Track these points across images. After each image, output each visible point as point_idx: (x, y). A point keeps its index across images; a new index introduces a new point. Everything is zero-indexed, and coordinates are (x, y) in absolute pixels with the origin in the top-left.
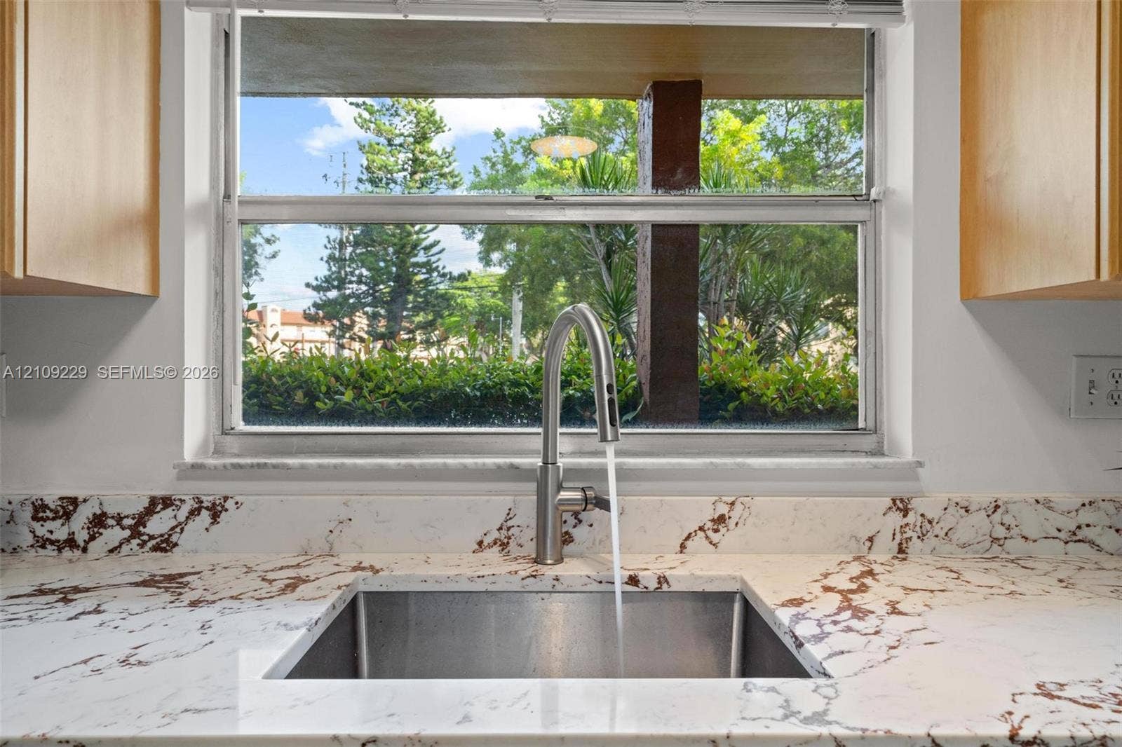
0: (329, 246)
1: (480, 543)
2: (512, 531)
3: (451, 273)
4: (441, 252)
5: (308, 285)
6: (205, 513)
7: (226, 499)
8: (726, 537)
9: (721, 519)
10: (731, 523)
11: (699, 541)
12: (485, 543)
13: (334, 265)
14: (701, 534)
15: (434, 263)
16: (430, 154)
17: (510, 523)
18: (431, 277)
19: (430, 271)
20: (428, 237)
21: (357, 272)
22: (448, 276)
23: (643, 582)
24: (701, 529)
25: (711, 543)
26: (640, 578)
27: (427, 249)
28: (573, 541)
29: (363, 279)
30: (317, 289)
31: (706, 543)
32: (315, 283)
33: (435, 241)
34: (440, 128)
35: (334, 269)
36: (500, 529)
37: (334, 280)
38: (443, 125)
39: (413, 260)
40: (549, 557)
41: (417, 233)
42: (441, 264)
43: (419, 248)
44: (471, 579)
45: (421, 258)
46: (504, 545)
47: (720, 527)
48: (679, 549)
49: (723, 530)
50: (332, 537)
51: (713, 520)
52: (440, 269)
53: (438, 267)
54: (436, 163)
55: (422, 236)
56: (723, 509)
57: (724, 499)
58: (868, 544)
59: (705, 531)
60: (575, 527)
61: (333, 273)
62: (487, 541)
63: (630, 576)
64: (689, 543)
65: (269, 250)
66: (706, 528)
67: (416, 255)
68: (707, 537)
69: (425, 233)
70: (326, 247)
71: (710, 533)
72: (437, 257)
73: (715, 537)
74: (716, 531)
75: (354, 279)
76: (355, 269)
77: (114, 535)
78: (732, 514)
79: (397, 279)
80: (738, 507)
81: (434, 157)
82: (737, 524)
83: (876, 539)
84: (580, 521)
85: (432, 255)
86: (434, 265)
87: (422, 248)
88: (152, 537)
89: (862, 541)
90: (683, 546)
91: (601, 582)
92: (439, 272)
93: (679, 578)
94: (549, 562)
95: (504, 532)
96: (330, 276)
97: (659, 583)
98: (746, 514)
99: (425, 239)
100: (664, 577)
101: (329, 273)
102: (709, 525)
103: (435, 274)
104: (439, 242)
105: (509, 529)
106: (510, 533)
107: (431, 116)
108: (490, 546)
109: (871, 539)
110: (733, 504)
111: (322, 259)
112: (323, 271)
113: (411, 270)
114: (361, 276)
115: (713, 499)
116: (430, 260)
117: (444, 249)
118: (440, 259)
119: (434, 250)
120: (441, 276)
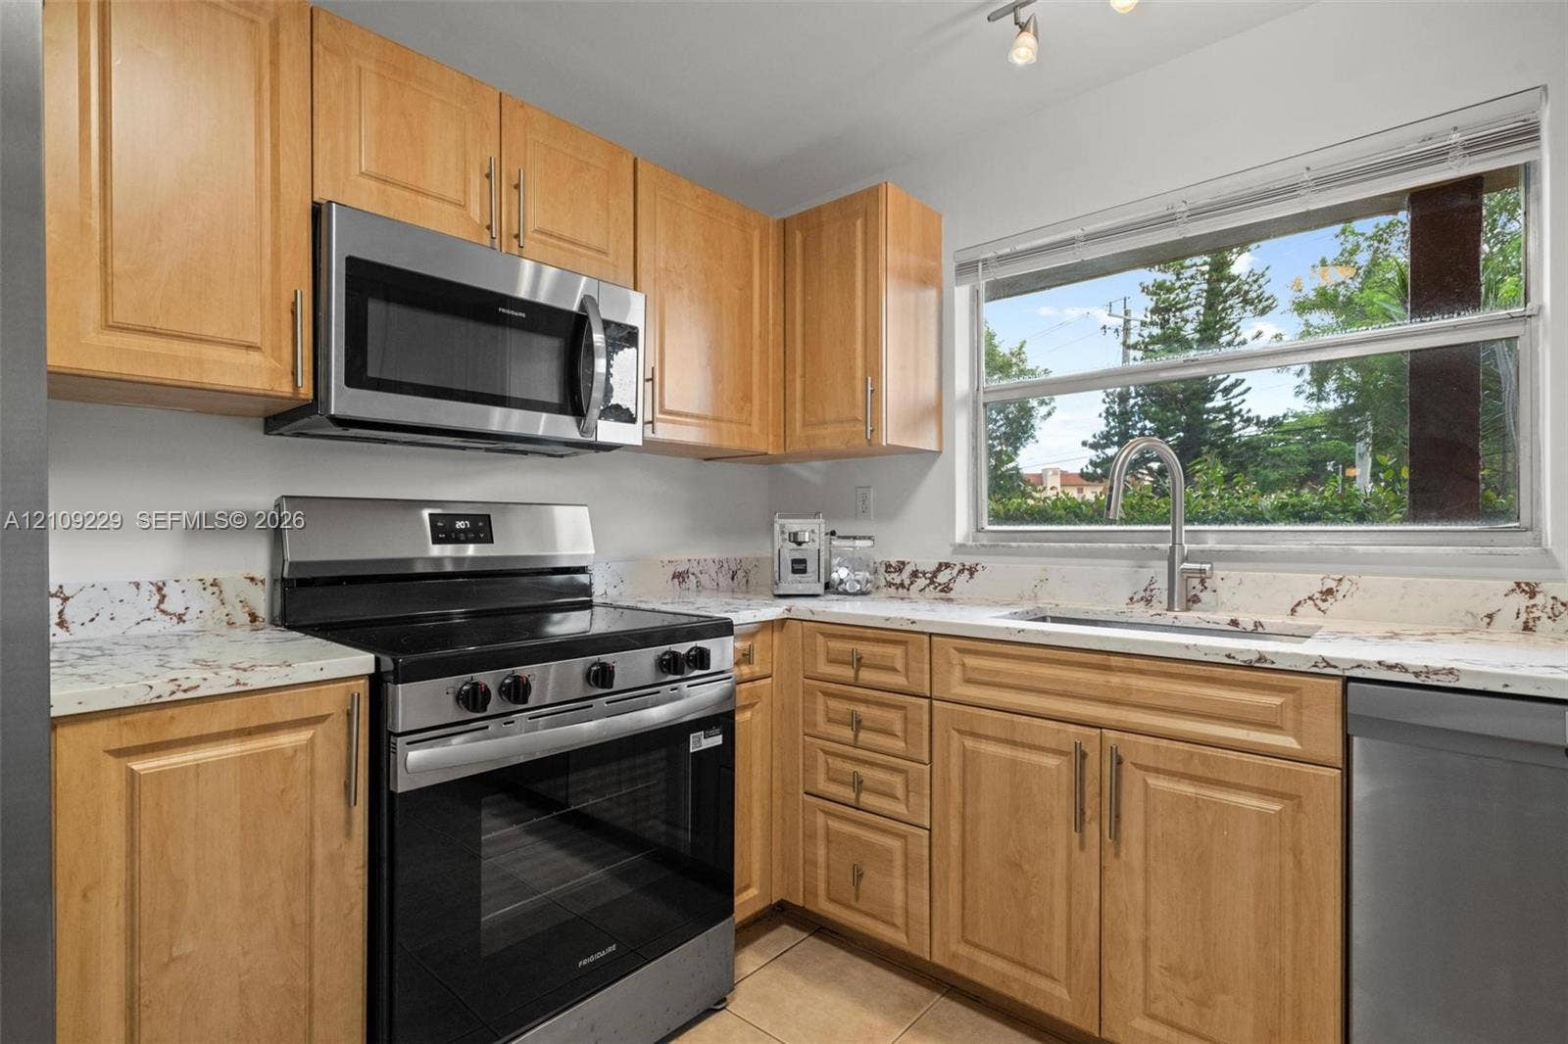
0: (1107, 400)
1: (1131, 599)
2: (1154, 592)
3: (1258, 417)
4: (1245, 392)
5: (1084, 444)
6: (966, 572)
7: (977, 565)
8: (1335, 606)
9: (1330, 591)
10: (1339, 596)
11: (1308, 608)
12: (1135, 599)
13: (1113, 420)
14: (1310, 602)
15: (1236, 406)
17: (1152, 587)
18: (1232, 421)
19: (1231, 416)
20: (1228, 376)
21: (1139, 425)
22: (1255, 421)
23: (1242, 625)
24: (1310, 598)
25: (1319, 609)
26: (1240, 622)
27: (1226, 391)
28: (1200, 601)
29: (1147, 432)
30: (1094, 446)
31: (1315, 609)
32: (1091, 440)
33: (1237, 381)
35: (1112, 424)
36: (1146, 590)
37: (1113, 436)
39: (1209, 405)
40: (1176, 607)
42: (1244, 407)
43: (1215, 392)
44: (1117, 614)
45: (1219, 401)
46: (1148, 601)
47: (1328, 598)
48: (1290, 612)
49: (1331, 600)
50: (1035, 590)
51: (1321, 592)
52: (1244, 412)
53: (1241, 410)
56: (1332, 584)
57: (1331, 576)
58: (1487, 619)
59: (1313, 600)
60: (1203, 591)
61: (1111, 428)
62: (1136, 597)
63: (1231, 620)
64: (1298, 609)
65: (1044, 410)
66: (1315, 597)
67: (1212, 400)
68: (1316, 605)
70: (1104, 402)
71: (1319, 602)
72: (1240, 398)
73: (1323, 606)
74: (1325, 601)
75: (1137, 432)
76: (1137, 422)
77: (922, 582)
78: (1338, 588)
79: (1187, 428)
80: (1346, 584)
81: (1236, 283)
82: (1344, 596)
83: (1496, 617)
84: (1206, 588)
85: (1233, 397)
86: (1236, 409)
87: (1220, 391)
88: (940, 585)
89: (1480, 617)
90: (1293, 611)
91: (1209, 622)
92: (1242, 417)
94: (1177, 610)
95: (1148, 592)
96: (1108, 432)
97: (1256, 626)
98: (1354, 589)
99: (1225, 379)
101: (1107, 429)
102: (1317, 595)
103: (1236, 419)
104: (1243, 381)
105: (1152, 590)
106: (1153, 593)
108: (1138, 601)
109: (1489, 616)
110: (1340, 580)
111: (1100, 416)
112: (1101, 426)
113: (1205, 416)
114: (1145, 428)
115: (1321, 576)
116: (1230, 403)
117: (1250, 388)
118: (1243, 401)
119: (1236, 391)
120: (1245, 421)
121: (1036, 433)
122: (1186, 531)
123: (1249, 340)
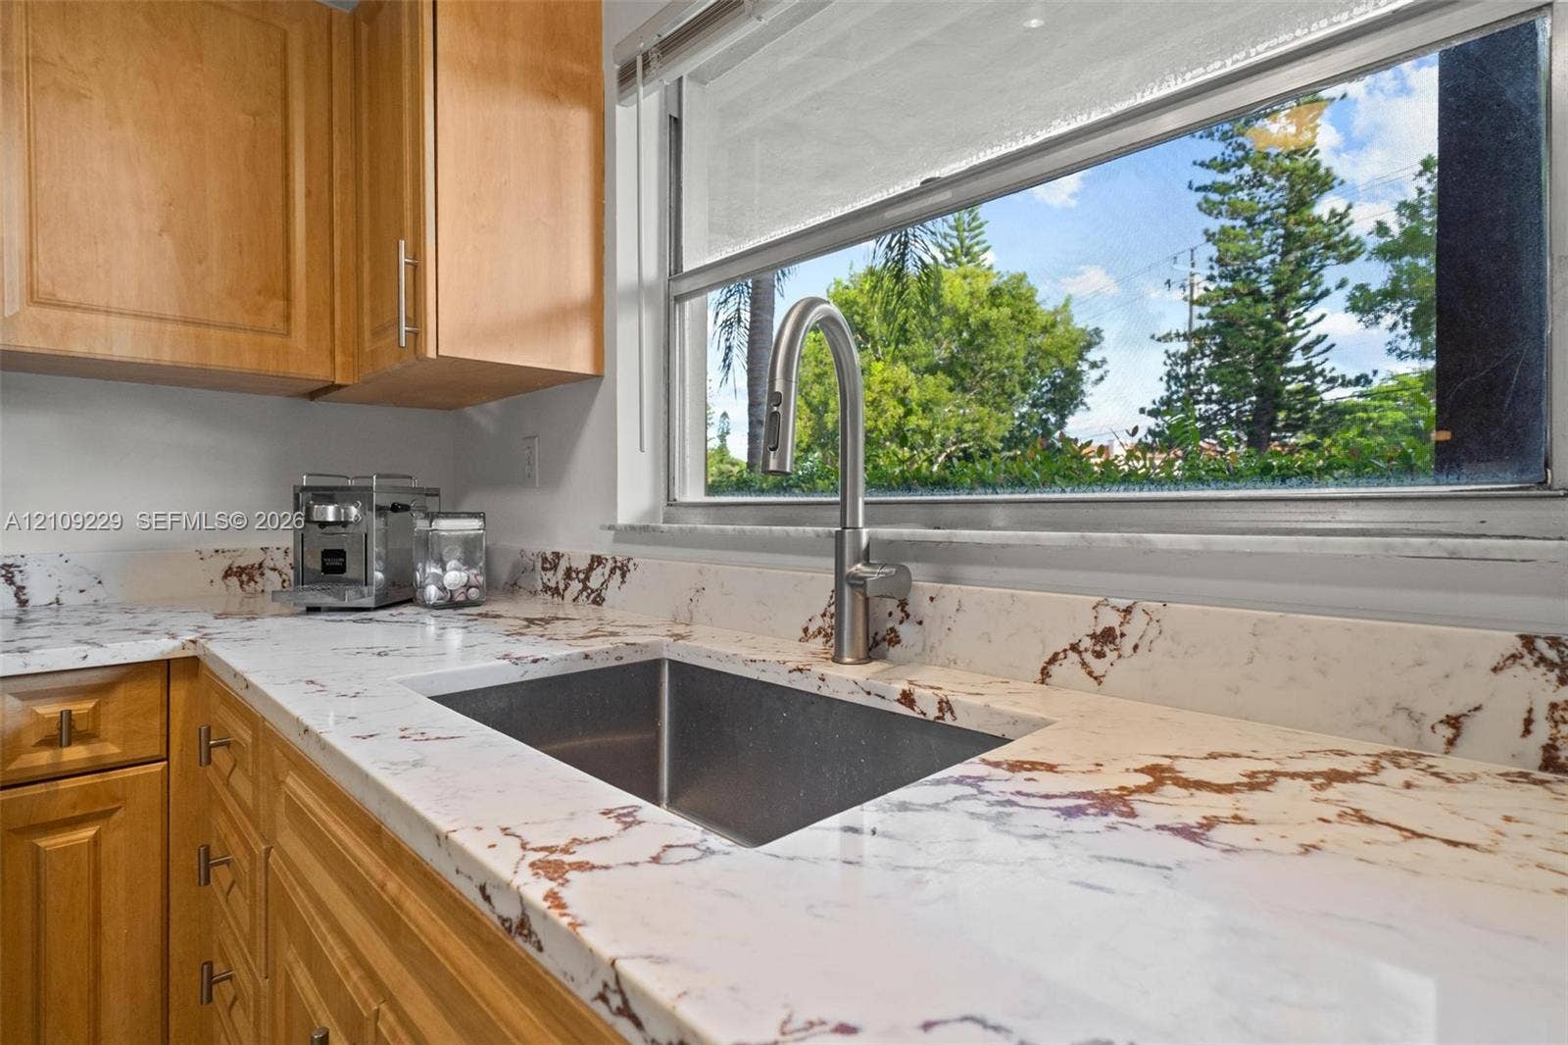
0: (1169, 362)
1: (806, 630)
3: (1343, 376)
4: (1328, 350)
5: (1142, 411)
6: (618, 572)
7: (629, 559)
8: (1114, 667)
9: (1107, 636)
10: (1127, 645)
11: (1068, 670)
12: (810, 631)
13: (1175, 384)
14: (1073, 656)
15: (1317, 365)
16: (1311, 223)
17: (833, 609)
18: (1313, 383)
19: (1311, 378)
20: (1309, 332)
21: (1205, 389)
22: (1340, 381)
23: (920, 704)
24: (1074, 648)
25: (1090, 674)
26: (916, 699)
27: (1307, 348)
28: (899, 642)
29: (1214, 397)
30: (1154, 413)
31: (1083, 673)
32: (1150, 407)
33: (1319, 337)
34: (1327, 184)
35: (1174, 388)
36: (824, 615)
37: (1176, 401)
38: (1329, 179)
39: (1289, 365)
40: (845, 654)
41: (1291, 329)
42: (1327, 366)
43: (1293, 350)
45: (1298, 361)
46: (828, 637)
47: (1106, 649)
48: (1039, 676)
49: (1111, 656)
50: (691, 608)
51: (1093, 636)
52: (1327, 373)
53: (1323, 370)
54: (1320, 233)
55: (1299, 333)
56: (1111, 619)
57: (1114, 601)
58: (1449, 732)
59: (1080, 653)
60: (901, 622)
61: (1173, 393)
62: (812, 629)
63: (904, 692)
64: (1054, 669)
65: (1095, 374)
66: (1082, 648)
67: (1290, 359)
68: (1084, 664)
69: (1303, 328)
70: (1165, 364)
71: (1089, 657)
72: (1323, 357)
73: (1098, 666)
74: (1100, 655)
75: (1203, 397)
76: (1202, 387)
78: (1126, 629)
79: (1260, 391)
80: (1138, 619)
81: (1316, 226)
82: (1136, 647)
83: (1470, 726)
84: (908, 616)
85: (1314, 356)
86: (1318, 369)
87: (1300, 349)
88: (593, 592)
89: (1428, 723)
90: (1045, 673)
91: (869, 693)
92: (1325, 377)
93: (968, 709)
94: (848, 660)
95: (827, 619)
96: (1169, 398)
97: (941, 710)
98: (1152, 632)
99: (1304, 335)
100: (947, 702)
101: (1167, 394)
102: (1087, 643)
103: (1319, 380)
104: (1325, 336)
105: (832, 616)
106: (833, 622)
107: (1312, 172)
108: (814, 636)
109: (1454, 722)
110: (1128, 611)
111: (1161, 379)
112: (1160, 391)
113: (1282, 379)
114: (1212, 392)
115: (1096, 599)
116: (1311, 362)
117: (1333, 345)
118: (1327, 359)
119: (1317, 349)
120: (1328, 382)
121: (1086, 400)
123: (1333, 289)
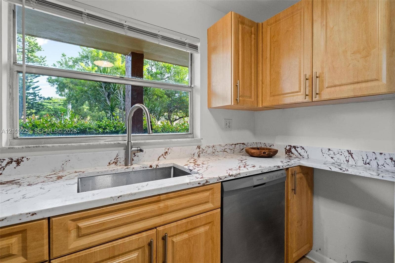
1: (109, 163)
2: (118, 159)
3: (44, 97)
4: (40, 90)
6: (14, 163)
7: (22, 158)
8: (167, 156)
9: (166, 152)
10: (168, 153)
11: (162, 158)
12: (111, 163)
14: (162, 156)
17: (117, 157)
19: (35, 96)
23: (153, 167)
24: (162, 155)
25: (164, 158)
26: (152, 166)
28: (133, 160)
33: (37, 86)
40: (129, 164)
41: (29, 83)
44: (111, 171)
46: (116, 163)
48: (158, 160)
49: (167, 155)
50: (63, 166)
51: (165, 153)
53: (38, 95)
56: (167, 150)
57: (167, 148)
58: (193, 155)
60: (134, 157)
62: (111, 162)
63: (150, 166)
64: (160, 158)
67: (29, 90)
68: (163, 157)
69: (33, 83)
71: (164, 156)
73: (165, 156)
74: (165, 155)
80: (170, 150)
83: (195, 154)
84: (135, 156)
87: (31, 88)
90: (158, 159)
91: (144, 168)
93: (160, 165)
94: (129, 165)
95: (116, 160)
98: (171, 151)
100: (157, 165)
102: (164, 154)
104: (39, 87)
105: (117, 159)
106: (118, 160)
108: (112, 164)
109: (194, 154)
110: (169, 149)
113: (27, 95)
115: (165, 148)
116: (35, 92)
118: (39, 92)
119: (36, 89)
120: (40, 98)
122: (132, 136)
